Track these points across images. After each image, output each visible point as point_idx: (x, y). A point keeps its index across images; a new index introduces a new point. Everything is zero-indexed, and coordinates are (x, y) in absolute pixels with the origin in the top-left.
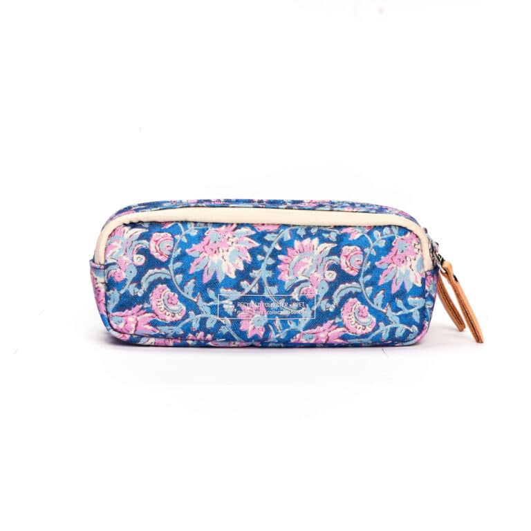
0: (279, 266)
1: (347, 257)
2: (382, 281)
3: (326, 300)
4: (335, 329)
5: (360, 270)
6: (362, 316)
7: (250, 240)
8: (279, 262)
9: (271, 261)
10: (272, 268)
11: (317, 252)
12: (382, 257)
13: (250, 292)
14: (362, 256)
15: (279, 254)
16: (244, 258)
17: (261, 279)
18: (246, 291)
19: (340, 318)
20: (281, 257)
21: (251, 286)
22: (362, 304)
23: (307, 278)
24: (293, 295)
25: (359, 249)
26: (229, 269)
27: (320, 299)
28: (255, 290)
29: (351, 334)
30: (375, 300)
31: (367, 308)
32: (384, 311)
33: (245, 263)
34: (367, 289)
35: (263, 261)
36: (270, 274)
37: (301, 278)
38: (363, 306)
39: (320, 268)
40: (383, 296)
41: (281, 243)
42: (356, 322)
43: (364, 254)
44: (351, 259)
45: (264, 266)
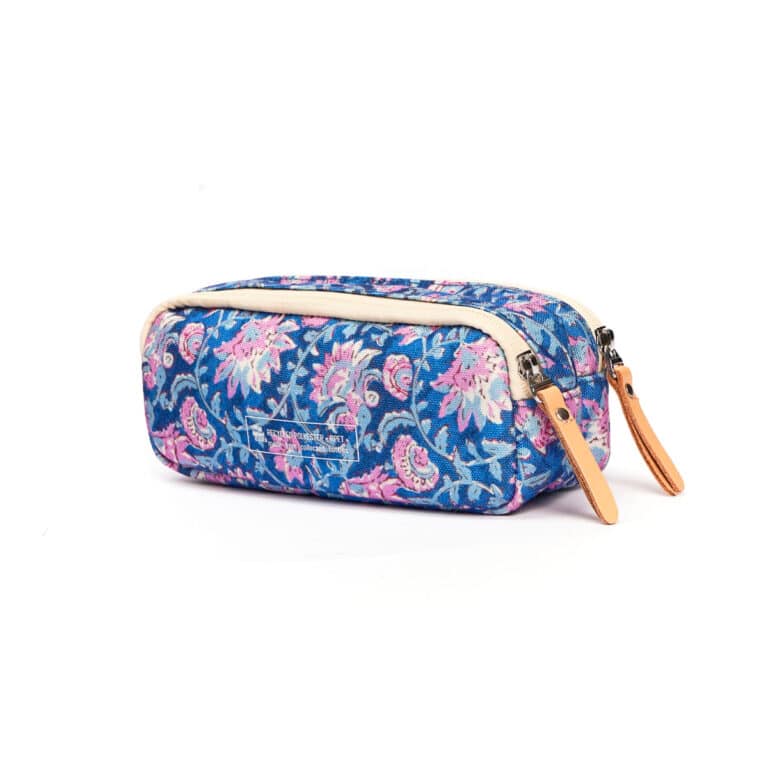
0: (312, 380)
1: (391, 371)
2: (444, 411)
3: (370, 435)
4: (387, 479)
5: (410, 392)
6: (420, 463)
7: (287, 339)
8: (313, 373)
9: (302, 372)
10: (303, 382)
11: (355, 362)
12: (440, 375)
13: (279, 416)
14: (411, 371)
15: (316, 362)
16: (273, 365)
17: (290, 398)
18: (275, 414)
19: (391, 463)
20: (316, 366)
21: (279, 407)
22: (419, 445)
23: (343, 400)
24: (327, 424)
25: (407, 359)
26: (254, 380)
27: (362, 432)
28: (284, 413)
29: (408, 490)
30: (437, 439)
31: (426, 451)
32: (451, 458)
33: (273, 372)
34: (424, 422)
35: (293, 371)
36: (300, 390)
37: (337, 400)
38: (420, 448)
39: (359, 385)
40: (446, 435)
41: (319, 345)
42: (412, 472)
43: (414, 368)
44: (398, 375)
45: (293, 378)
